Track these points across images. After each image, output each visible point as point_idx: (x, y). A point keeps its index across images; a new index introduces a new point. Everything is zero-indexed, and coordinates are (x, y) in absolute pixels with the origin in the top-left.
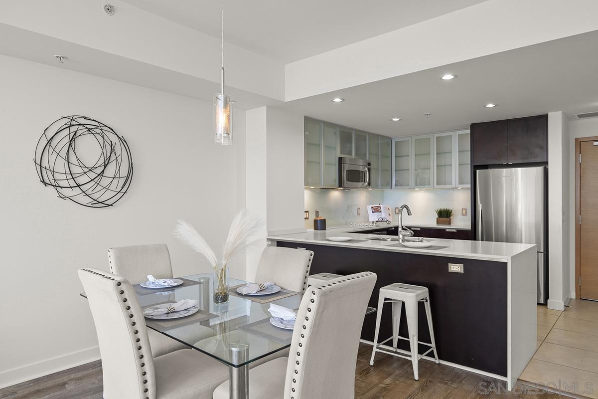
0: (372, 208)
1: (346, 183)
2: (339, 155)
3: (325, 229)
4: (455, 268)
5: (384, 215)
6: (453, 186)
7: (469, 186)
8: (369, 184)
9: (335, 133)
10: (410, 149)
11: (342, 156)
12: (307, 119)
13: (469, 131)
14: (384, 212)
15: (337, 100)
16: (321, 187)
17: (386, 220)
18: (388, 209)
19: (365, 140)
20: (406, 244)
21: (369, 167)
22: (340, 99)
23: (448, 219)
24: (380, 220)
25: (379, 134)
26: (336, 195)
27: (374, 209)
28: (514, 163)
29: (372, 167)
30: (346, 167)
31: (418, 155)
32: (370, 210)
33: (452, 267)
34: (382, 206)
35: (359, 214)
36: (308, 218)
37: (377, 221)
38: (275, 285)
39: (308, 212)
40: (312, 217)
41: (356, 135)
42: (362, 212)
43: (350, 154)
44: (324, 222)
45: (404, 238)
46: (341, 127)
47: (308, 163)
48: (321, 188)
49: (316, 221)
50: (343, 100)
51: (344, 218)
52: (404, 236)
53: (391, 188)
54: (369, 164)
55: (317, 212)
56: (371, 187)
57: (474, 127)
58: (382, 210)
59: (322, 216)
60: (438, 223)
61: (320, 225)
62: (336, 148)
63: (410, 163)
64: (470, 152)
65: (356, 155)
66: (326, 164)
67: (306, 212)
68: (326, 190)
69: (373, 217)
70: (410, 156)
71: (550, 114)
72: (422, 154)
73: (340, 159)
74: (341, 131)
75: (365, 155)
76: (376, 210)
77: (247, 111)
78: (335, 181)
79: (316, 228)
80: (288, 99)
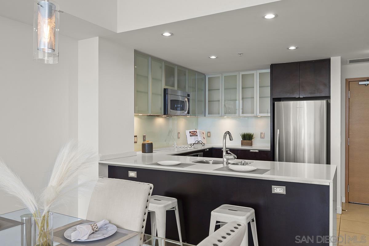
0: (190, 132)
1: (170, 111)
2: (164, 86)
3: (152, 152)
4: (278, 190)
5: (199, 138)
6: (255, 114)
7: (269, 115)
8: (188, 113)
9: (161, 68)
10: (221, 84)
11: (166, 87)
12: (137, 53)
13: (269, 71)
14: (200, 136)
15: (167, 34)
16: (149, 114)
17: (201, 142)
18: (203, 133)
19: (185, 75)
20: (231, 166)
21: (189, 98)
22: (170, 33)
23: (250, 141)
24: (196, 142)
25: (196, 70)
26: (160, 121)
27: (192, 133)
28: (304, 96)
29: (191, 98)
30: (170, 98)
31: (227, 89)
32: (188, 134)
33: (275, 189)
34: (198, 131)
35: (179, 138)
36: (136, 142)
37: (194, 144)
38: (110, 223)
39: (136, 136)
40: (140, 141)
41: (178, 70)
42: (181, 135)
43: (173, 86)
44: (151, 145)
45: (228, 161)
46: (166, 62)
47: (137, 92)
48: (148, 116)
49: (144, 145)
50: (172, 34)
51: (165, 141)
52: (228, 159)
53: (205, 116)
54: (189, 95)
55: (144, 137)
56: (189, 115)
57: (273, 67)
58: (198, 134)
59: (148, 141)
60: (242, 144)
61: (148, 148)
62: (161, 81)
63: (220, 95)
64: (270, 88)
65: (178, 87)
66: (153, 94)
67: (135, 136)
68: (152, 117)
69: (191, 140)
70: (221, 90)
71: (332, 58)
72: (230, 89)
73: (165, 90)
74: (166, 65)
75: (185, 87)
76: (193, 134)
77: (79, 41)
78: (161, 109)
79: (144, 151)
80: (120, 30)
